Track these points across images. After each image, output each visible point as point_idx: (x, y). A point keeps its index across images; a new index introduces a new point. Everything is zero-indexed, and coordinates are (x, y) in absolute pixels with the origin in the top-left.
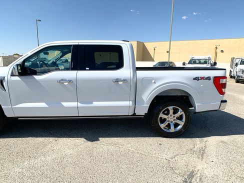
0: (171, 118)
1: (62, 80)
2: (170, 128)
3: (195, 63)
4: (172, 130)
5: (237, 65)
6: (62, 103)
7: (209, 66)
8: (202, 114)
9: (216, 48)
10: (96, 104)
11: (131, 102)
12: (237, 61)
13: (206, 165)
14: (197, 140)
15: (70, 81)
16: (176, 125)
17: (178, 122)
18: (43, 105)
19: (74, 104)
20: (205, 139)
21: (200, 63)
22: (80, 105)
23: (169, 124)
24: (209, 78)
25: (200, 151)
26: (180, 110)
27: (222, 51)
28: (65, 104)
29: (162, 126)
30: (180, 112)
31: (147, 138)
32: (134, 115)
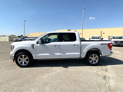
0: (93, 59)
1: (55, 45)
2: (93, 62)
3: (94, 38)
4: (94, 63)
5: (111, 39)
6: (55, 54)
7: (100, 40)
8: (104, 57)
9: (101, 32)
10: (67, 54)
11: (79, 53)
12: (111, 37)
13: (109, 74)
14: (103, 67)
15: (58, 46)
16: (95, 61)
17: (96, 60)
18: (48, 54)
19: (59, 54)
20: (106, 66)
21: (96, 38)
22: (61, 54)
23: (93, 61)
24: (106, 44)
25: (105, 70)
26: (97, 55)
27: (104, 33)
28: (56, 54)
29: (90, 62)
30: (97, 57)
31: (85, 66)
32: (80, 57)
